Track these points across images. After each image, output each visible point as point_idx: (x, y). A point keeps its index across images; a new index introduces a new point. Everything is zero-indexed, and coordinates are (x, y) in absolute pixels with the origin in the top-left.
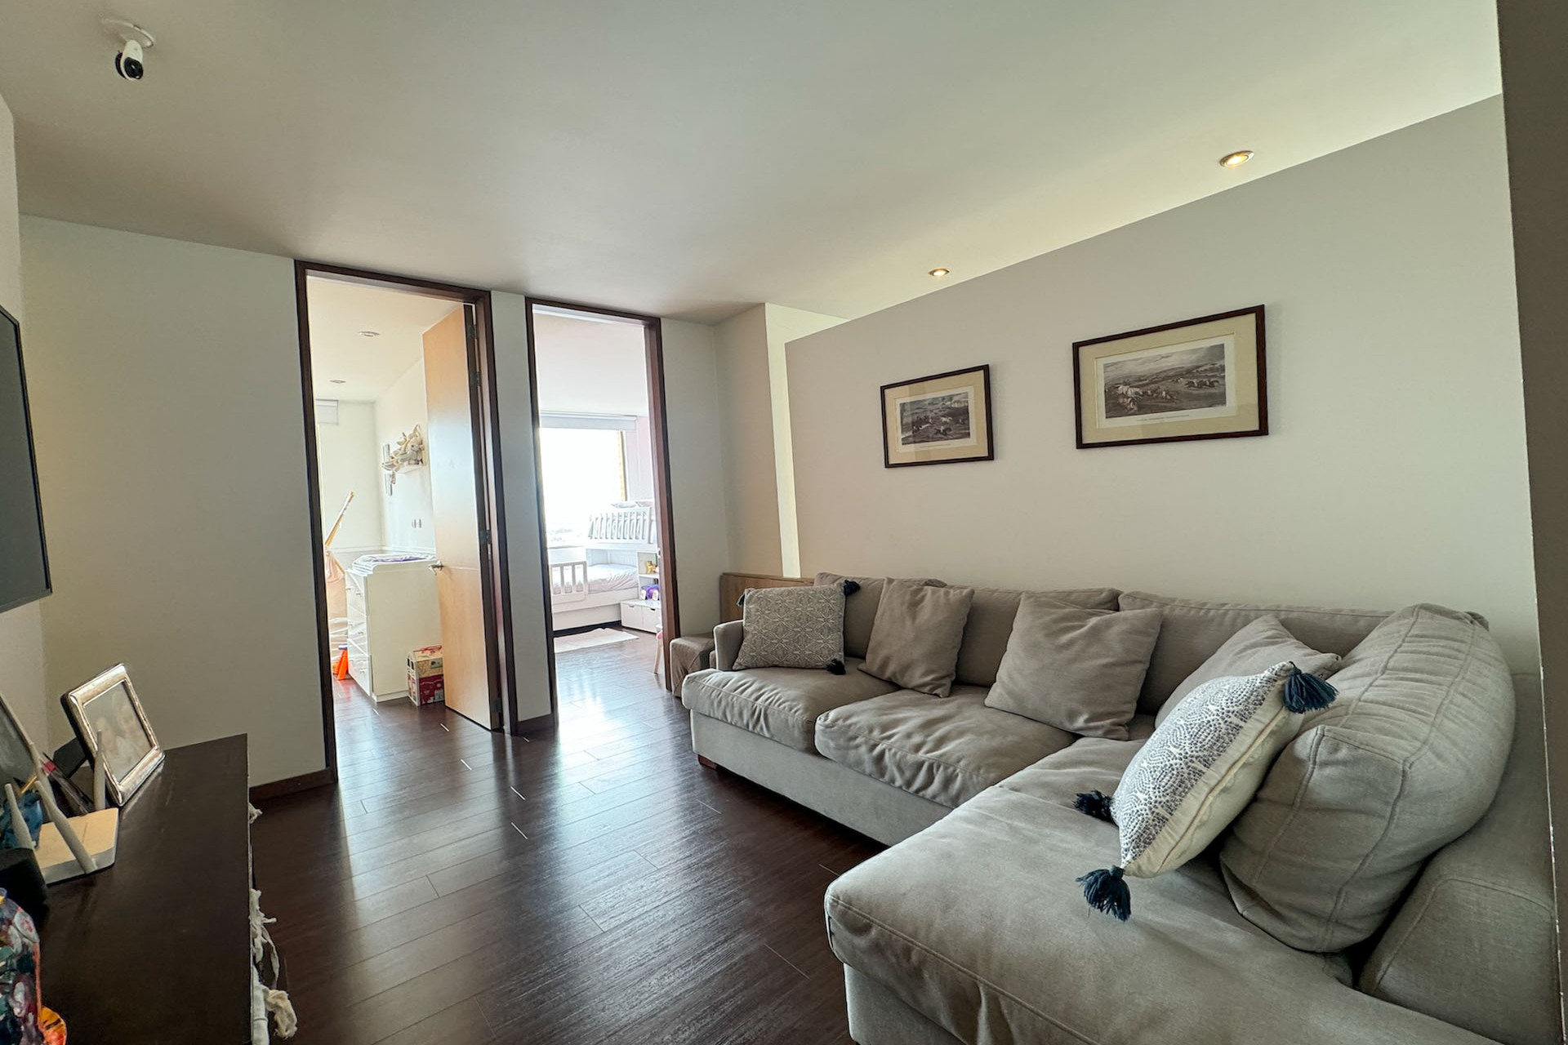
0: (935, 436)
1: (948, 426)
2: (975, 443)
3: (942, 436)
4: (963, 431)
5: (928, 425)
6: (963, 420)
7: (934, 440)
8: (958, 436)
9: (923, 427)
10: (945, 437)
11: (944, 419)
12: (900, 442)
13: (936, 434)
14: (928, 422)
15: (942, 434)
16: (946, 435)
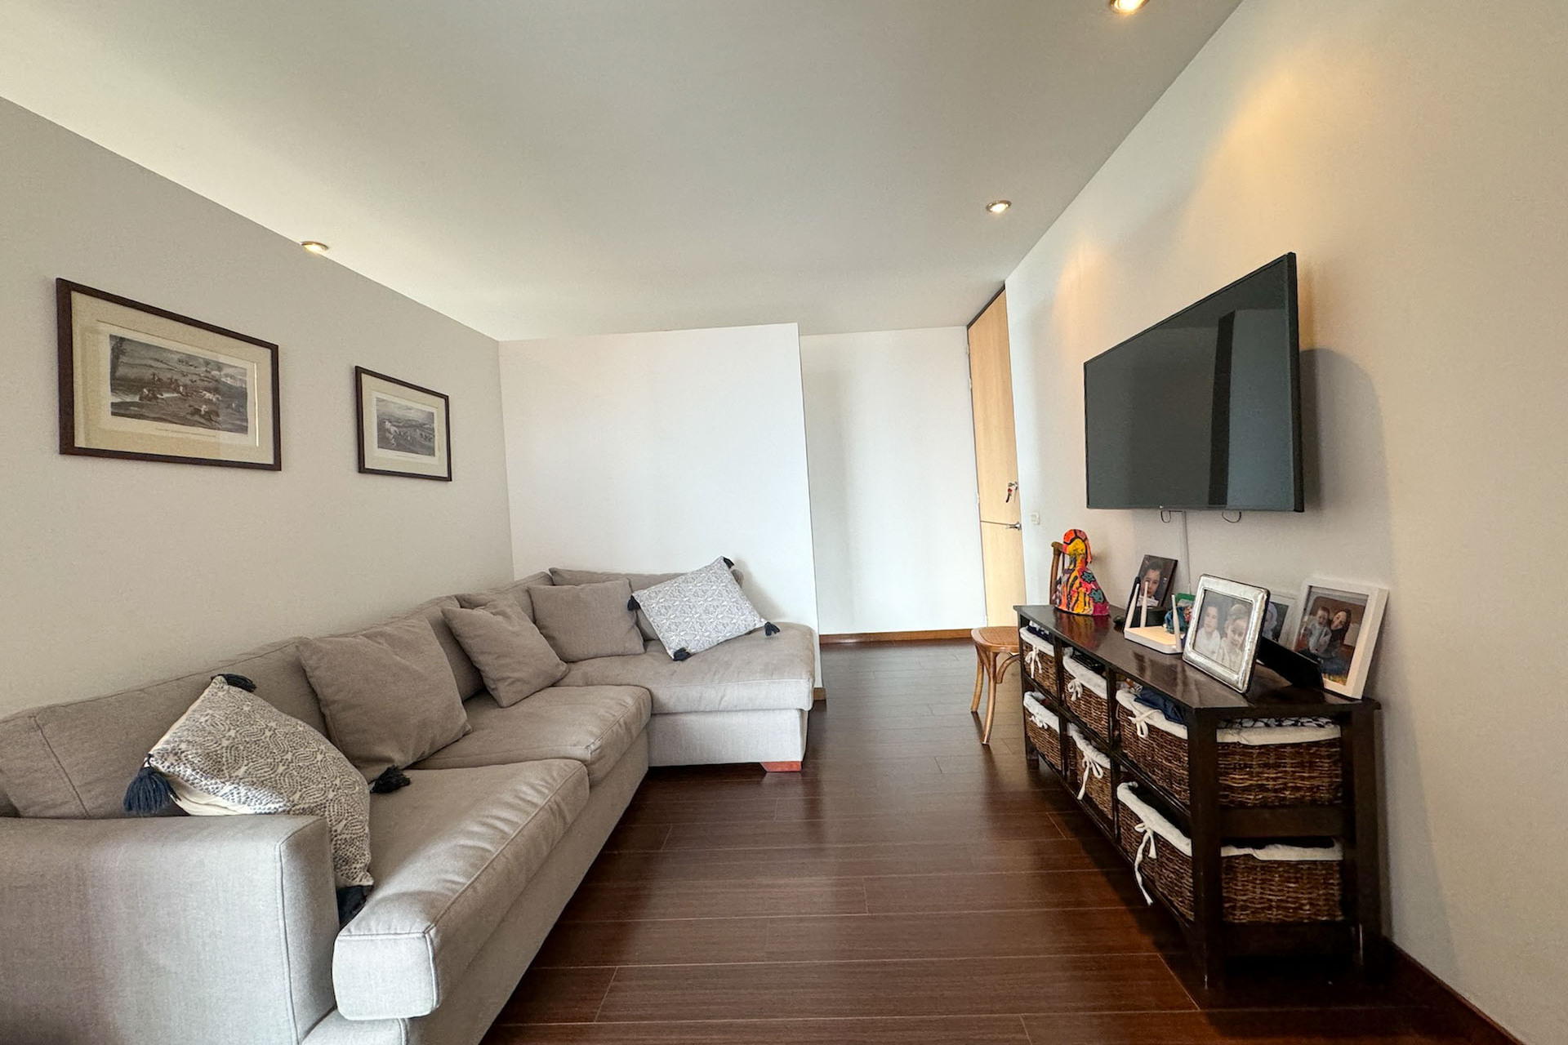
0: (189, 417)
1: (214, 408)
2: (254, 443)
3: (202, 421)
4: (239, 423)
5: (176, 395)
6: (237, 406)
7: (184, 421)
8: (229, 426)
9: (166, 395)
10: (208, 423)
11: (208, 395)
12: (109, 409)
13: (193, 414)
14: (176, 390)
15: (202, 416)
16: (210, 420)
